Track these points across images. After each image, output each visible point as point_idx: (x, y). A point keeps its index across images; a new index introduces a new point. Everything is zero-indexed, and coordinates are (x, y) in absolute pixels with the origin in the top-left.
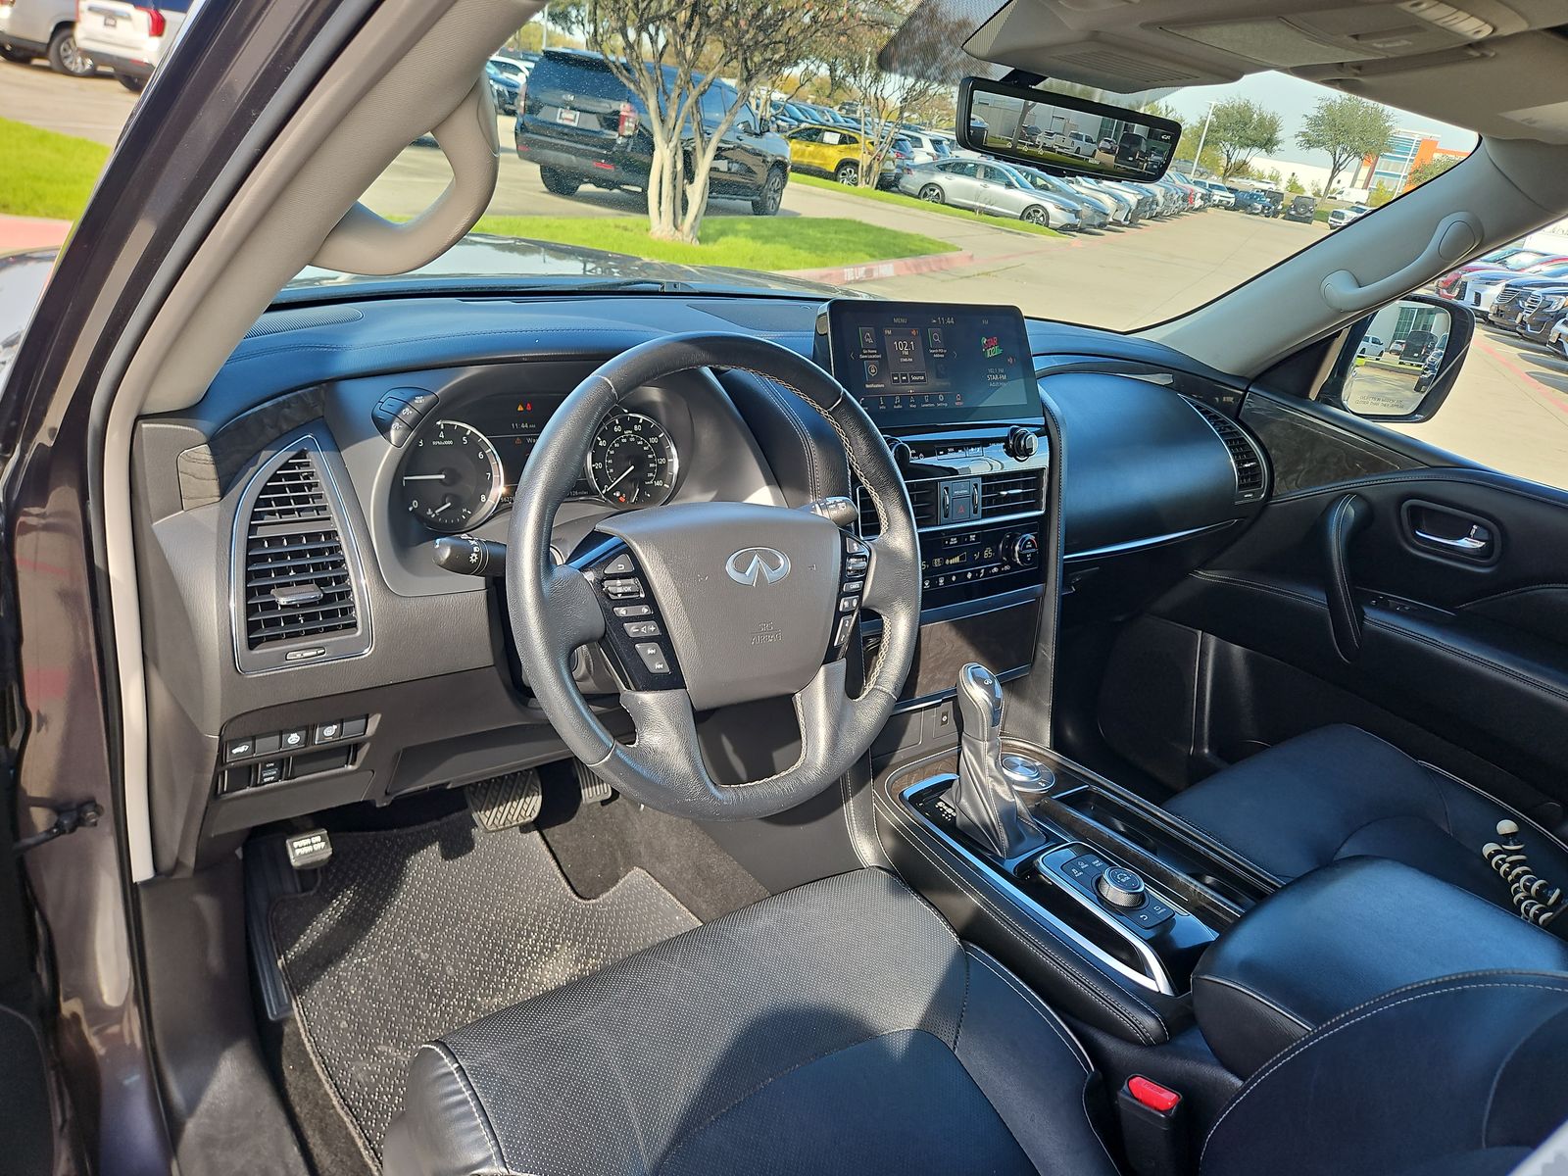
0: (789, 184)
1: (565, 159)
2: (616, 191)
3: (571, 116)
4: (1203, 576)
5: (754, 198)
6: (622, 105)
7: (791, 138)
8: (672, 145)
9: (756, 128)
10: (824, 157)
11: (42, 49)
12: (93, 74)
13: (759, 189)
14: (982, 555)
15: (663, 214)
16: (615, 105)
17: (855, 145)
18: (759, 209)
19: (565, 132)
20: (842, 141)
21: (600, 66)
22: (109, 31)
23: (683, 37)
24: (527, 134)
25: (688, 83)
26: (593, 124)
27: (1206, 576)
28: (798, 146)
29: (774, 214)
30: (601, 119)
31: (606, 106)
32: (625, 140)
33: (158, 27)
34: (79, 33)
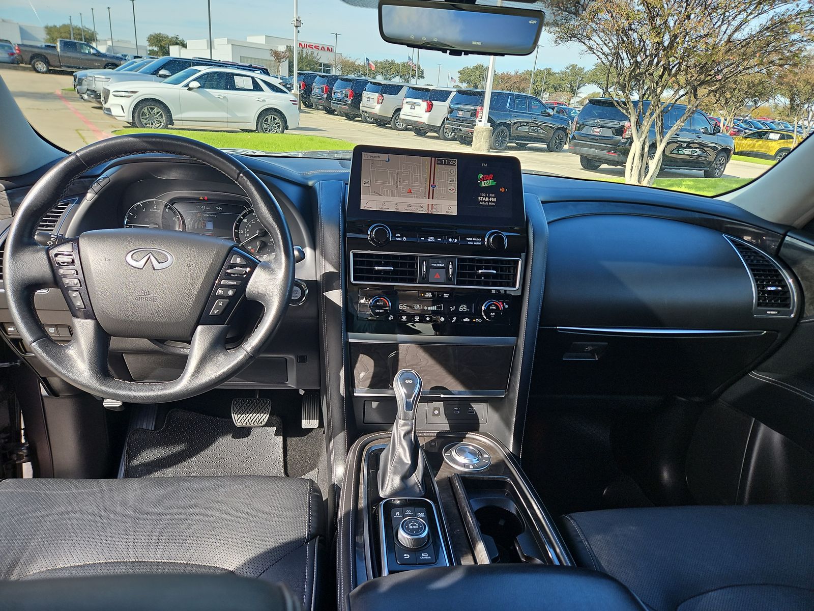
0: (731, 161)
1: (592, 152)
2: (619, 167)
3: (598, 130)
4: (755, 375)
5: (706, 169)
6: (626, 123)
7: (746, 138)
8: (642, 139)
9: (711, 129)
10: (768, 147)
11: (389, 120)
12: (406, 129)
13: (710, 163)
14: (457, 308)
15: (632, 175)
16: (622, 123)
17: (791, 140)
18: (707, 175)
19: (594, 138)
20: (782, 137)
21: (610, 104)
22: (412, 110)
23: (657, 83)
24: (574, 141)
25: (655, 107)
26: (609, 133)
27: (759, 376)
28: (751, 142)
29: (719, 177)
30: (614, 132)
31: (617, 124)
32: (626, 140)
33: (430, 108)
34: (402, 113)
